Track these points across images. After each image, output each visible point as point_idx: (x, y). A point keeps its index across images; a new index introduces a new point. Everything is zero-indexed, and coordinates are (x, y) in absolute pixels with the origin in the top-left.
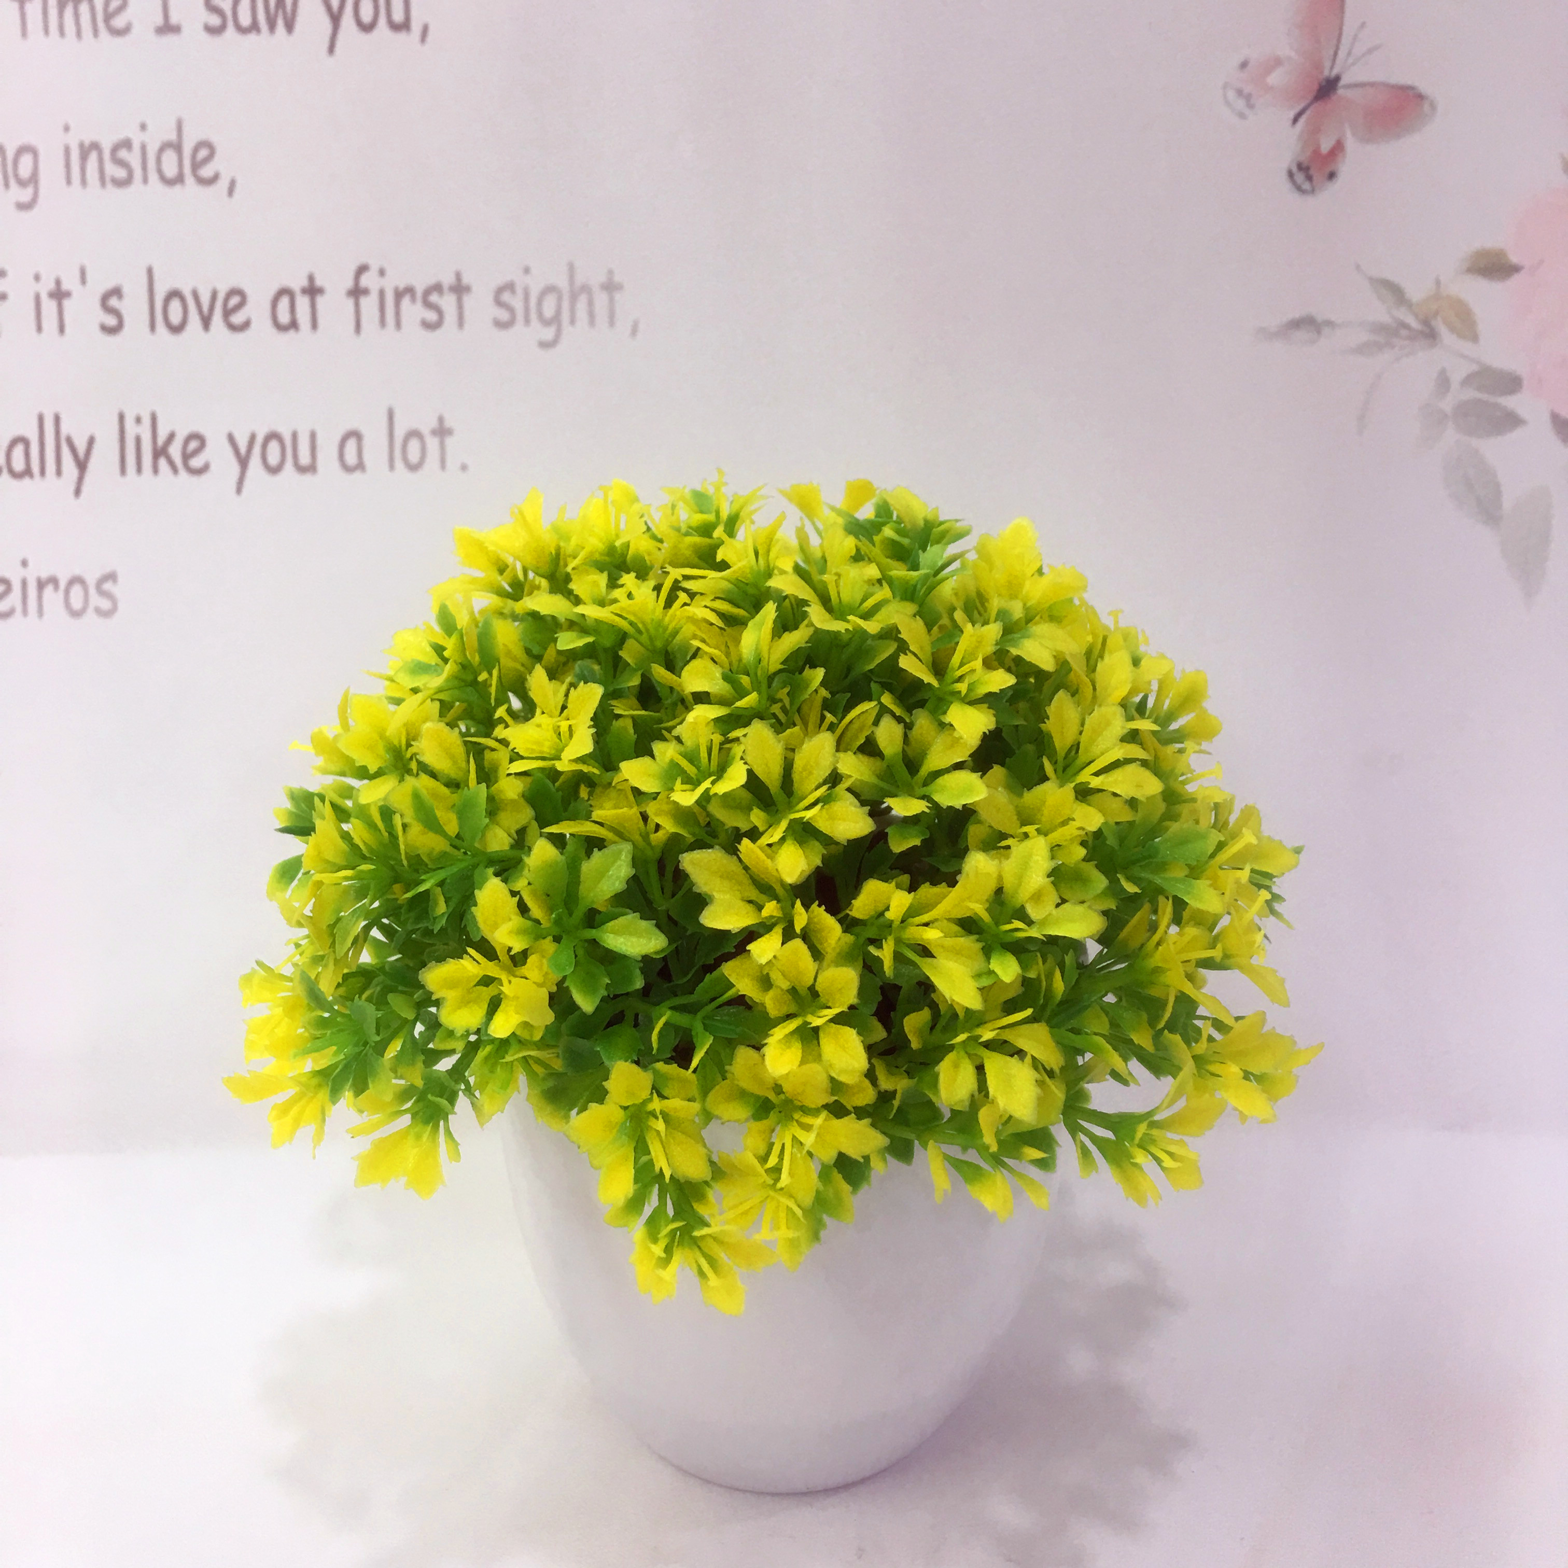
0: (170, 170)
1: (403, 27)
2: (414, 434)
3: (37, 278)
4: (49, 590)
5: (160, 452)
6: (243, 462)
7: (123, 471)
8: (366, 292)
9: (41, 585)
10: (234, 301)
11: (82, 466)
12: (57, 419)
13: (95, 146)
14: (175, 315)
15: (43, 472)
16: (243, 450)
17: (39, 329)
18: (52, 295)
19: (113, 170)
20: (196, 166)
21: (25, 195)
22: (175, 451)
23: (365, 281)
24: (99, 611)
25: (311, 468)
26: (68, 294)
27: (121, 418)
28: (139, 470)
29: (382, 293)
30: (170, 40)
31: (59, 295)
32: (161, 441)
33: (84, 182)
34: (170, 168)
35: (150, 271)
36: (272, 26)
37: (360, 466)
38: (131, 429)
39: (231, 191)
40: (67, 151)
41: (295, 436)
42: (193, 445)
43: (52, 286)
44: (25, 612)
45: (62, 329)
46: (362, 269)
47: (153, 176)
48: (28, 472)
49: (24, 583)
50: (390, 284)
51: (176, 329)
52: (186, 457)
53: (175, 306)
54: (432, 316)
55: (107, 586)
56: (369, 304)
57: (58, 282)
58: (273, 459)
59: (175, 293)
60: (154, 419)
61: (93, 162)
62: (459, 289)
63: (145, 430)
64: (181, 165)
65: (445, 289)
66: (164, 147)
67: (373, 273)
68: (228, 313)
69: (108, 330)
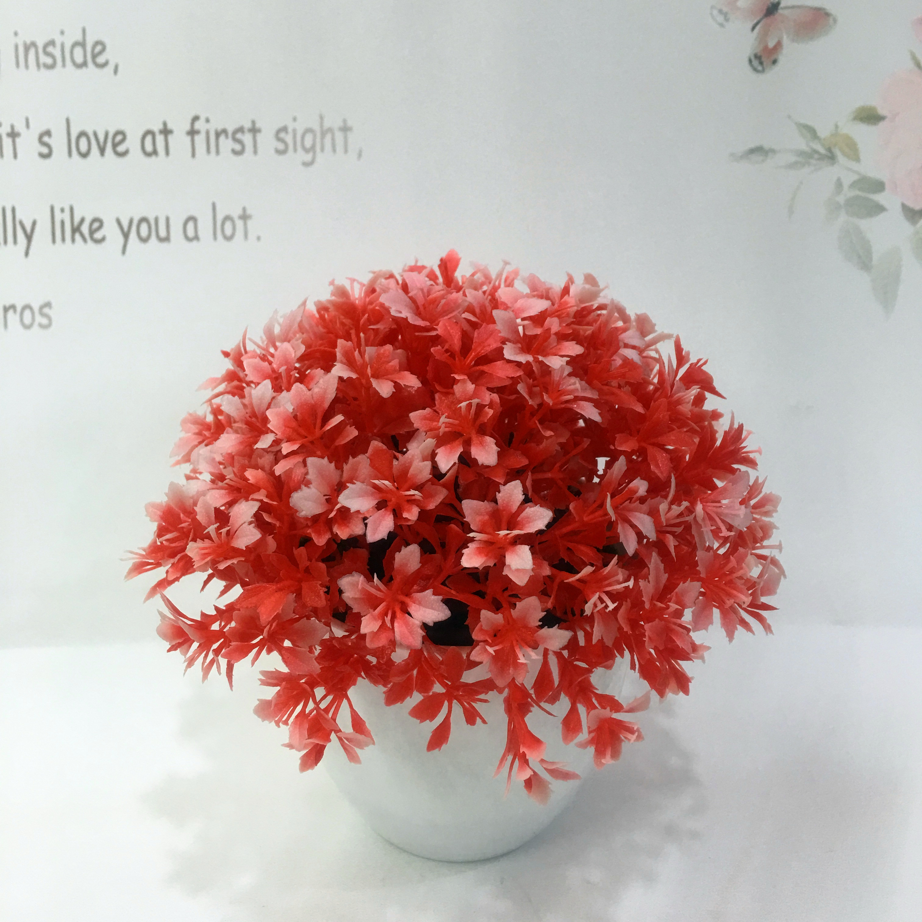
0: (79, 59)
2: (228, 218)
3: (0, 125)
4: (11, 313)
5: (76, 230)
6: (126, 236)
7: (54, 241)
8: (198, 132)
9: (6, 310)
10: (119, 138)
11: (29, 238)
12: (13, 210)
13: (34, 44)
14: (83, 147)
15: (5, 243)
16: (126, 228)
17: (2, 155)
18: (9, 135)
19: (43, 58)
20: (94, 56)
22: (85, 229)
24: (41, 326)
25: (167, 239)
26: (18, 135)
27: (52, 209)
28: (63, 239)
29: (208, 133)
32: (76, 223)
33: (27, 66)
34: (79, 57)
35: (68, 121)
37: (196, 238)
38: (58, 216)
39: (116, 71)
40: (16, 48)
41: (157, 220)
43: (9, 130)
45: (15, 156)
46: (196, 119)
47: (69, 63)
50: (213, 127)
51: (84, 155)
52: (92, 232)
53: (83, 140)
54: (238, 147)
56: (200, 140)
57: (12, 127)
58: (144, 233)
59: (83, 134)
60: (72, 209)
61: (32, 52)
62: (254, 130)
63: (66, 216)
64: (85, 56)
65: (246, 130)
66: (76, 44)
67: (202, 121)
68: (115, 146)
69: (43, 156)
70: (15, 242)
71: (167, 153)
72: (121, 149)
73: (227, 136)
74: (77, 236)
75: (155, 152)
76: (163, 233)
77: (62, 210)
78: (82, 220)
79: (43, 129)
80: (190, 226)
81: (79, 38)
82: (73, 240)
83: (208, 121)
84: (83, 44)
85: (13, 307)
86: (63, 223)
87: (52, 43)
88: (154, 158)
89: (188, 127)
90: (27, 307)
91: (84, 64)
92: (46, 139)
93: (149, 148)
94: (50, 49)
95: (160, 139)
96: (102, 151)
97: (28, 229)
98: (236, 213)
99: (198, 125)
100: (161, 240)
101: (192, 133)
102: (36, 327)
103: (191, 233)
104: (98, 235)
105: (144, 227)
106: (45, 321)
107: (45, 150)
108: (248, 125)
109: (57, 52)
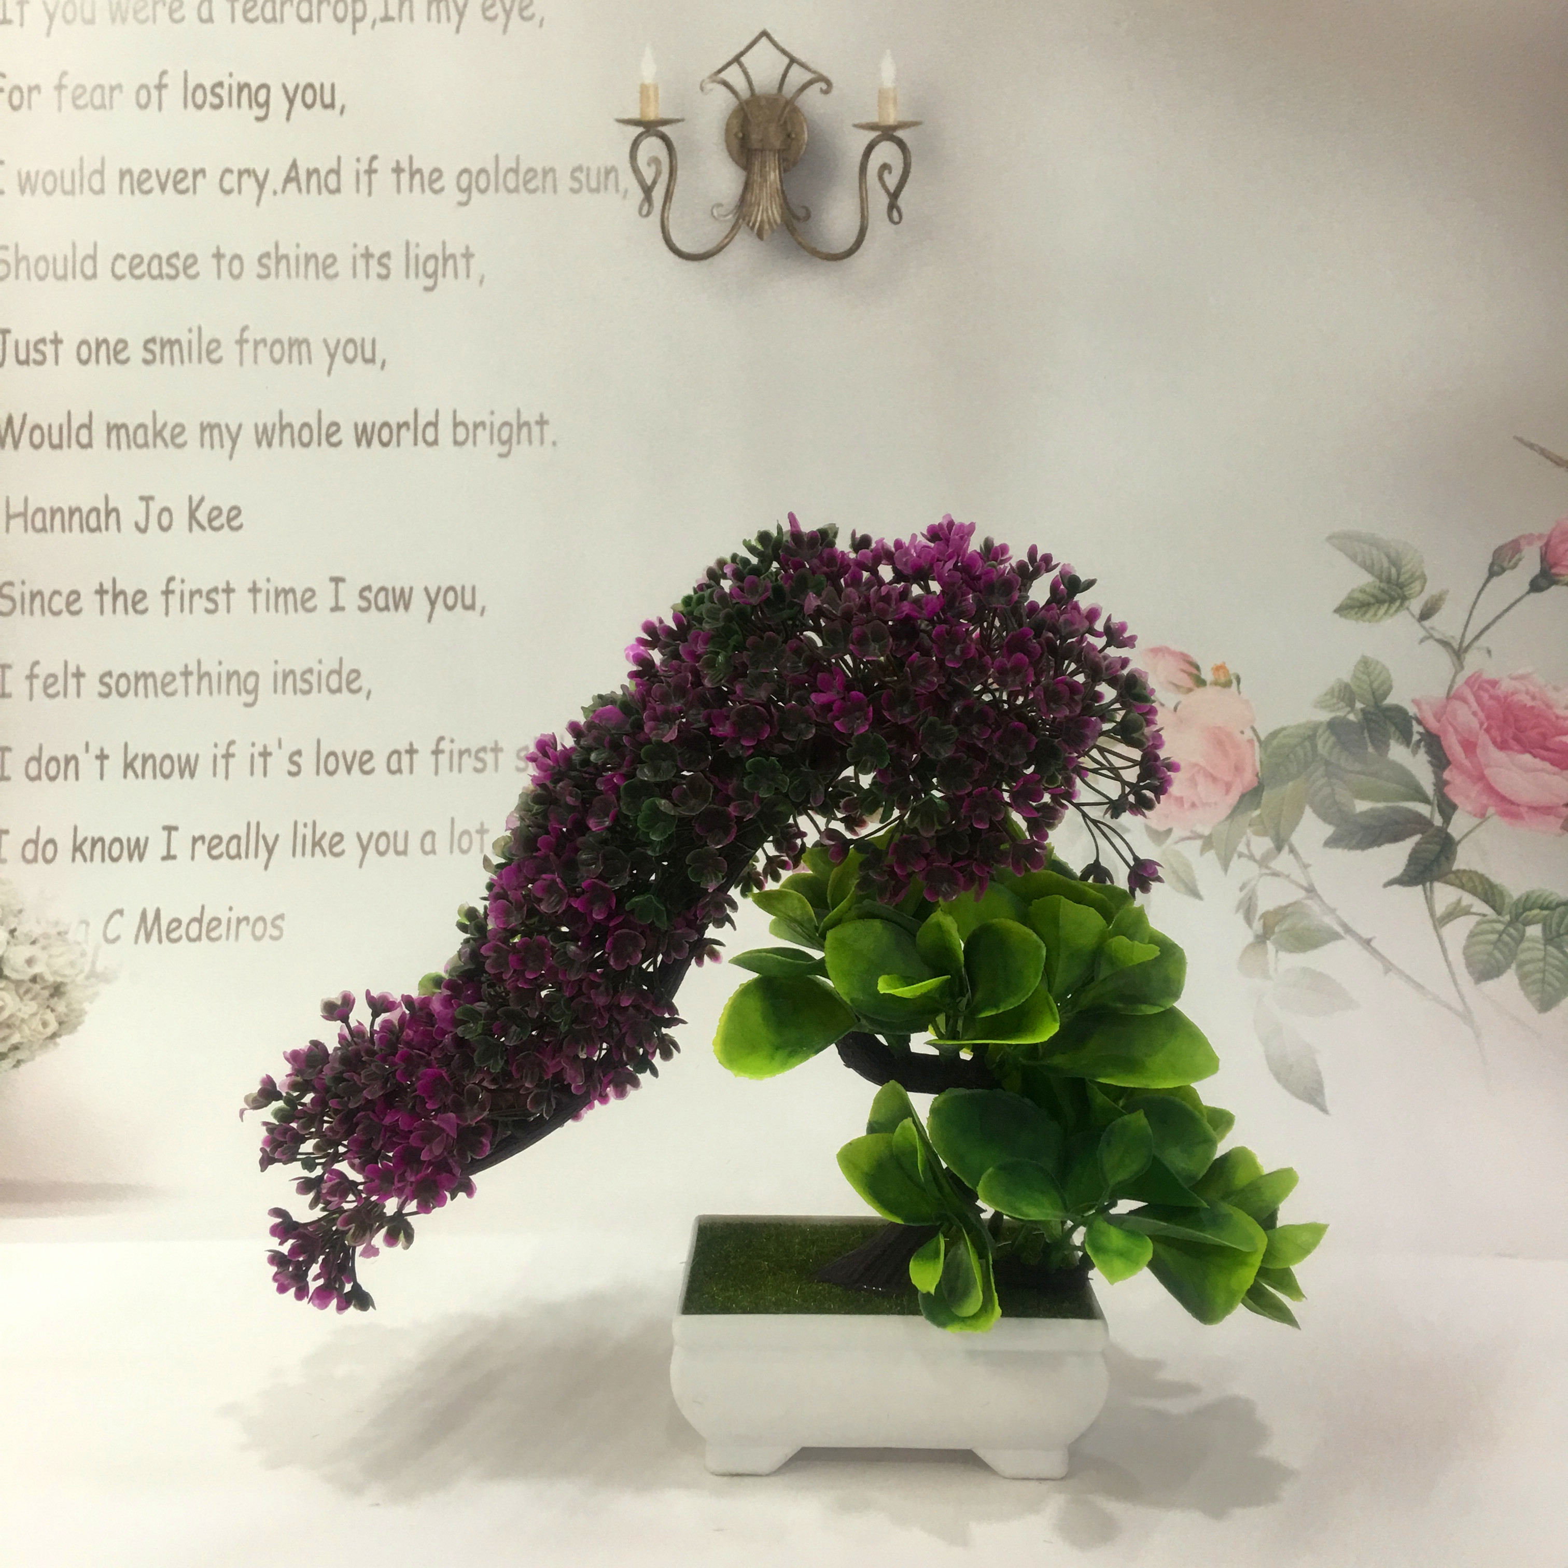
0: (334, 684)
1: (472, 607)
2: (466, 832)
3: (253, 745)
4: (244, 923)
5: (316, 844)
6: (365, 849)
7: (294, 854)
8: (442, 752)
9: (239, 921)
10: (366, 757)
11: (270, 851)
12: (258, 824)
13: (292, 672)
14: (331, 766)
15: (247, 856)
16: (365, 842)
17: (252, 773)
18: (261, 754)
19: (300, 685)
20: (349, 683)
21: (250, 699)
22: (325, 843)
23: (442, 746)
24: (272, 937)
25: (404, 853)
26: (270, 754)
27: (296, 823)
28: (303, 854)
29: (451, 752)
30: (338, 614)
31: (265, 754)
32: (317, 839)
33: (284, 692)
34: (334, 682)
35: (319, 742)
36: (397, 607)
37: (433, 851)
38: (301, 830)
39: (368, 697)
40: (275, 675)
41: (396, 834)
42: (337, 839)
43: (261, 749)
44: (228, 938)
45: (265, 774)
46: (441, 739)
47: (324, 688)
48: (238, 855)
49: (229, 921)
50: (456, 747)
51: (331, 773)
52: (331, 846)
53: (332, 759)
54: (479, 765)
55: (279, 922)
56: (444, 759)
57: (265, 747)
58: (382, 847)
59: (332, 753)
60: (314, 823)
61: (290, 681)
62: (496, 750)
63: (309, 832)
64: (340, 683)
65: (488, 750)
66: (331, 673)
67: (447, 740)
68: (361, 764)
69: (291, 774)
70: (256, 856)
71: (411, 771)
72: (367, 767)
73: (470, 756)
74: (317, 849)
75: (399, 771)
76: (401, 847)
77: (305, 825)
78: (324, 834)
79: (294, 749)
80: (428, 840)
81: (336, 666)
82: (313, 855)
83: (452, 741)
84: (339, 673)
85: (247, 919)
86: (304, 837)
87: (310, 671)
88: (398, 775)
89: (433, 747)
90: (262, 919)
91: (339, 690)
92: (296, 758)
93: (394, 766)
94: (308, 676)
95: (405, 759)
96: (349, 769)
97: (271, 843)
98: (473, 827)
99: (444, 745)
100: (397, 853)
101: (437, 752)
102: (267, 938)
103: (428, 847)
104: (337, 850)
105: (383, 841)
106: (276, 933)
107: (294, 769)
108: (490, 745)
109: (313, 679)
